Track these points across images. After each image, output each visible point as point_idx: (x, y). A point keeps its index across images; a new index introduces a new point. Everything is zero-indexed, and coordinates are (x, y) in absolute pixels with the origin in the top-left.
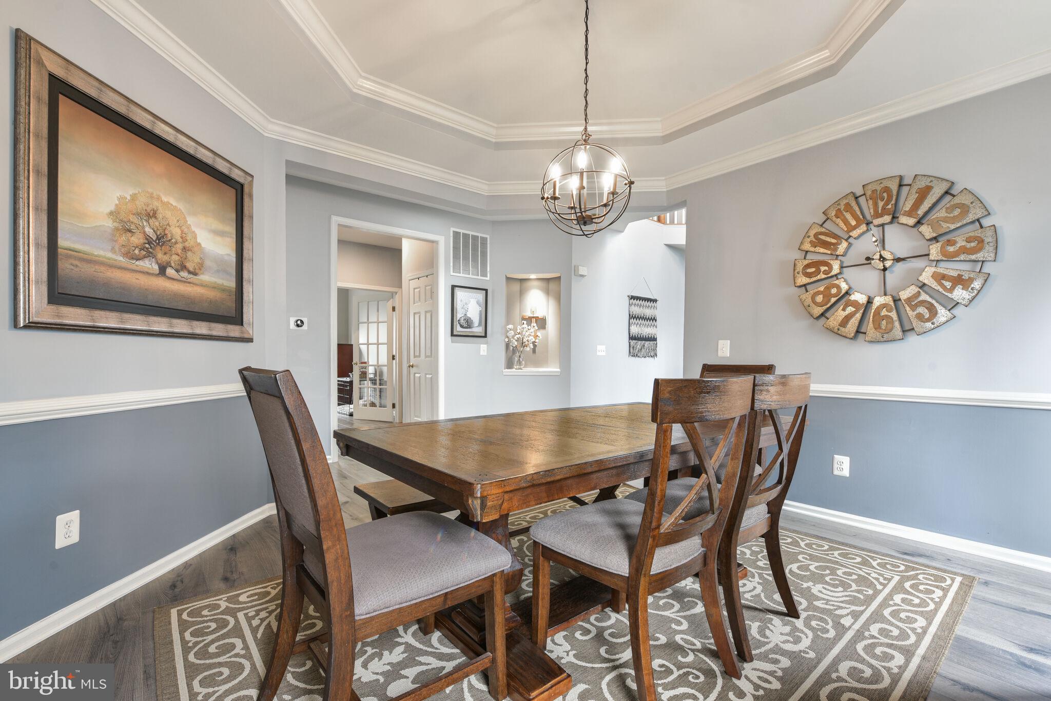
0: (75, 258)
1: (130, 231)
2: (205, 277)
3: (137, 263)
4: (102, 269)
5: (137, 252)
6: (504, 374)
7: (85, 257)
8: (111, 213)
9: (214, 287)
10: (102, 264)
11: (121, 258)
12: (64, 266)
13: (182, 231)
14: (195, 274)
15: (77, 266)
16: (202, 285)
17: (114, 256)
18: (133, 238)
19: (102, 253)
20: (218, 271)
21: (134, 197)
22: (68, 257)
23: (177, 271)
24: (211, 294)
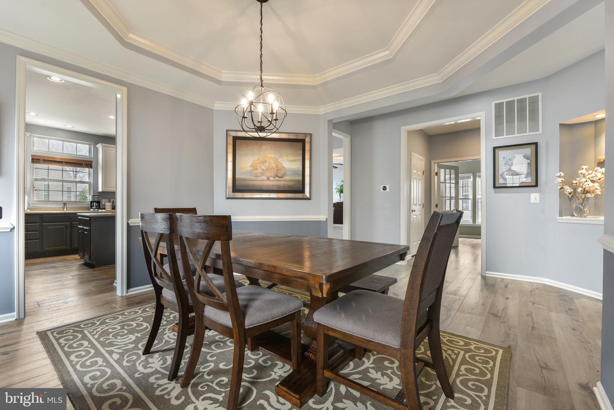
0: (241, 180)
1: (257, 169)
2: (287, 178)
3: (259, 178)
4: (248, 181)
5: (259, 175)
6: (558, 221)
7: (243, 179)
8: (251, 165)
9: (291, 181)
10: (248, 180)
11: (254, 178)
12: (237, 182)
13: (276, 164)
14: (282, 177)
15: (241, 182)
16: (285, 181)
17: (252, 177)
18: (258, 171)
19: (248, 177)
20: (293, 175)
21: (258, 159)
22: (238, 180)
23: (274, 178)
24: (289, 183)
